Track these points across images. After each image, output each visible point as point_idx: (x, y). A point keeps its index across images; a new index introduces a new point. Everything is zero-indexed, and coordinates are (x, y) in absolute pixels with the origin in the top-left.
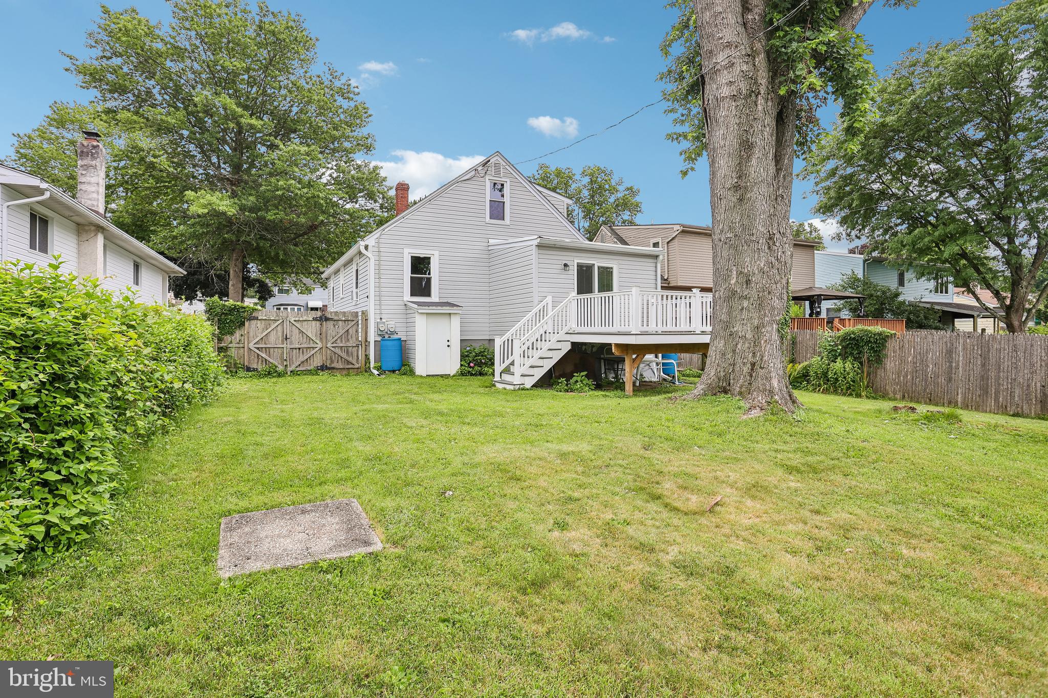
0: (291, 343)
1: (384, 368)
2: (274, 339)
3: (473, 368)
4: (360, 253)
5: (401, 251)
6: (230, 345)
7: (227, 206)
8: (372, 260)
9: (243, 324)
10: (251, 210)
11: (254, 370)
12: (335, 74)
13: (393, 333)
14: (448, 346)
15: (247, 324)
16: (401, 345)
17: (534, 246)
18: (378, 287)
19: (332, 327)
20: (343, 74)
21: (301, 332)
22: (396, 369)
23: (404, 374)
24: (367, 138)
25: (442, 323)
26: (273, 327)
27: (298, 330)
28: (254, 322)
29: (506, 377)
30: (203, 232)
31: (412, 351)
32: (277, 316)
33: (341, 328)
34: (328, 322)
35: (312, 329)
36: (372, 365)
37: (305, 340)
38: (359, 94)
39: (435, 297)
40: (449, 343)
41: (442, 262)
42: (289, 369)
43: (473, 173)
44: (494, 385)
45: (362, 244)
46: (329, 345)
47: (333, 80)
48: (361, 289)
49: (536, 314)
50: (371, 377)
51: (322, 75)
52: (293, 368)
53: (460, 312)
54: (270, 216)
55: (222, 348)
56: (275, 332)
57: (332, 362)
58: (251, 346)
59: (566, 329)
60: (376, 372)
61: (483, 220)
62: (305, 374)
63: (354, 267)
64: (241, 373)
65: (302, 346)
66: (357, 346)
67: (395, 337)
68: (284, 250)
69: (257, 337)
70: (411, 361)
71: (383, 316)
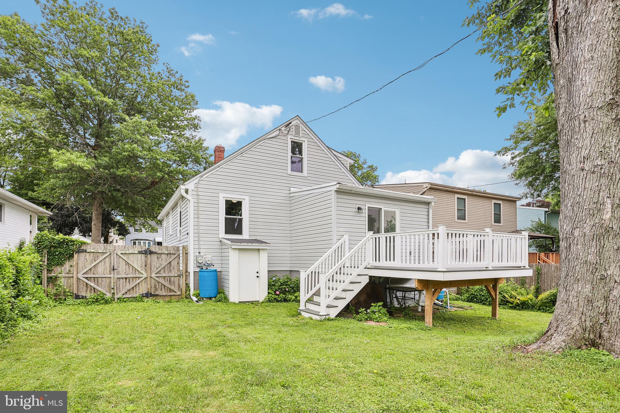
0: (118, 273)
1: (201, 295)
2: (102, 270)
3: (278, 295)
4: (182, 197)
5: (216, 195)
6: (60, 275)
7: (83, 162)
8: (192, 201)
9: (71, 256)
10: (105, 168)
11: (83, 297)
12: (171, 72)
13: (209, 265)
14: (258, 277)
15: (76, 256)
16: (217, 276)
17: (333, 192)
18: (197, 226)
19: (156, 259)
20: (177, 72)
21: (127, 263)
22: (212, 296)
23: (219, 301)
24: (194, 119)
25: (253, 256)
26: (101, 259)
27: (124, 262)
28: (82, 255)
29: (310, 306)
30: (70, 184)
31: (226, 281)
32: (105, 249)
33: (164, 260)
34: (152, 255)
35: (137, 261)
36: (192, 292)
37: (131, 271)
38: (188, 86)
39: (246, 235)
40: (258, 275)
41: (252, 205)
42: (116, 297)
43: (278, 132)
44: (300, 314)
45: (182, 187)
46: (153, 275)
47: (170, 77)
48: (184, 227)
49: (335, 250)
50: (190, 304)
51: (162, 72)
52: (119, 295)
53: (268, 248)
54: (119, 172)
55: (51, 278)
56: (103, 263)
57: (156, 289)
58: (80, 276)
59: (365, 264)
60: (195, 299)
61: (286, 172)
62: (131, 301)
63: (179, 209)
64: (70, 300)
65: (129, 276)
66: (179, 276)
67: (212, 268)
68: (132, 199)
69: (86, 267)
70: (226, 289)
71: (201, 251)
